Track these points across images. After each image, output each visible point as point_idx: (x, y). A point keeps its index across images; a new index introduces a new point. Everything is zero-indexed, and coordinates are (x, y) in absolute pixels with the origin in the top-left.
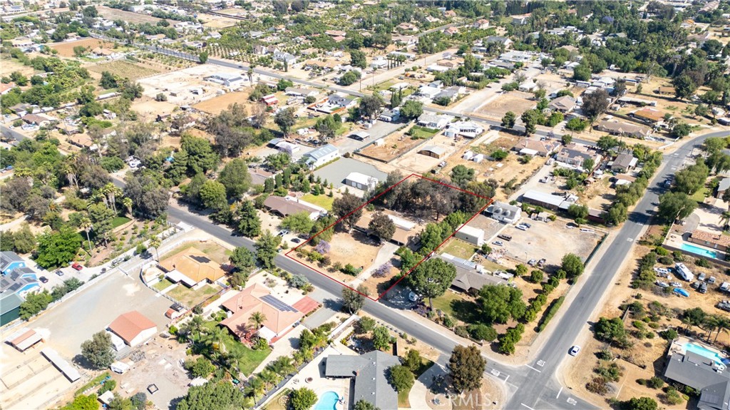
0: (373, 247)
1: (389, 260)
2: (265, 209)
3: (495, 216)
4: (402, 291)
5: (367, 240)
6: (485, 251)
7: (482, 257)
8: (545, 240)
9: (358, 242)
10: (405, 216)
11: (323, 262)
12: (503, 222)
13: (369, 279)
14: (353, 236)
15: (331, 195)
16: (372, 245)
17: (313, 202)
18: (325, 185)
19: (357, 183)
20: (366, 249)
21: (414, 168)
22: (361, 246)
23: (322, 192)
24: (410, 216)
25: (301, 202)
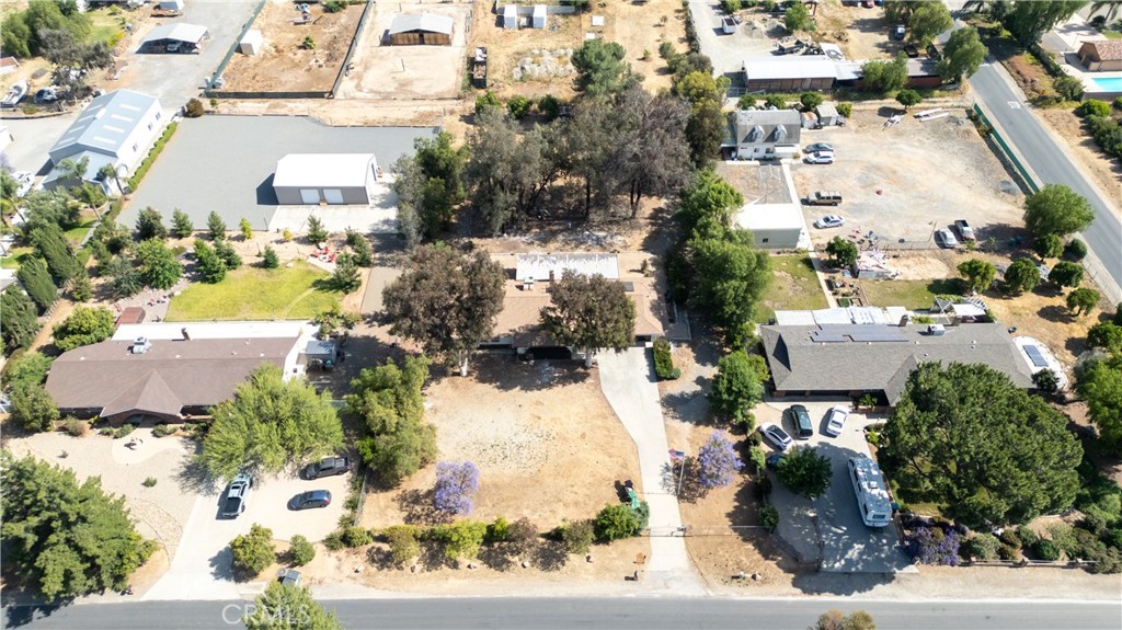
0: (572, 388)
1: (659, 409)
2: (71, 422)
3: (745, 150)
4: (811, 506)
5: (539, 374)
6: (841, 256)
7: (843, 277)
8: (894, 172)
9: (516, 392)
10: (544, 241)
11: (498, 544)
12: (770, 160)
13: (684, 515)
14: (482, 380)
15: (268, 263)
16: (564, 380)
17: (230, 312)
18: (215, 232)
19: (321, 190)
20: (559, 404)
21: (419, 89)
22: (539, 403)
23: (232, 263)
24: (554, 234)
25: (199, 331)
